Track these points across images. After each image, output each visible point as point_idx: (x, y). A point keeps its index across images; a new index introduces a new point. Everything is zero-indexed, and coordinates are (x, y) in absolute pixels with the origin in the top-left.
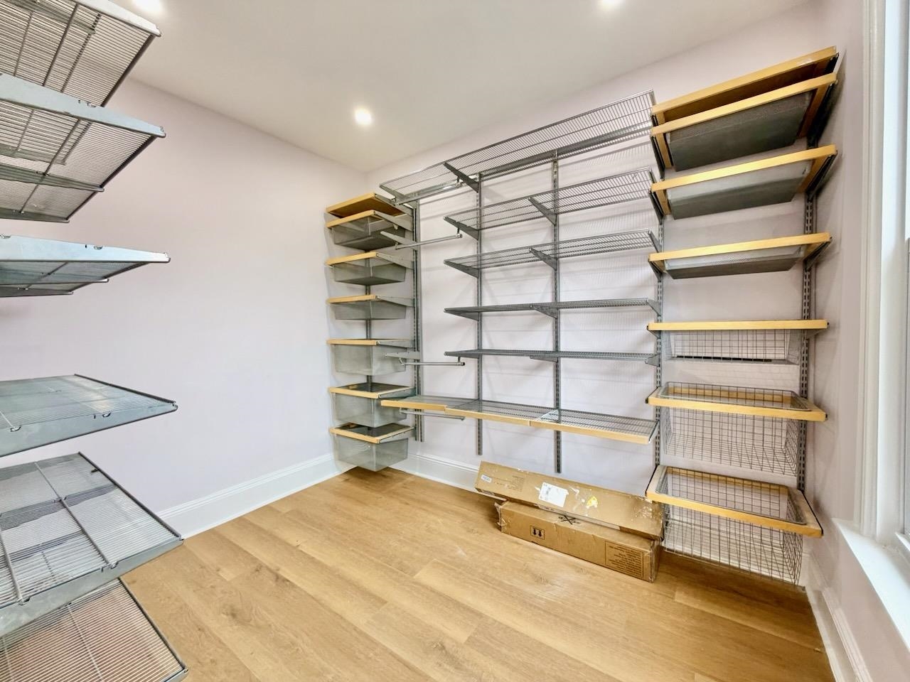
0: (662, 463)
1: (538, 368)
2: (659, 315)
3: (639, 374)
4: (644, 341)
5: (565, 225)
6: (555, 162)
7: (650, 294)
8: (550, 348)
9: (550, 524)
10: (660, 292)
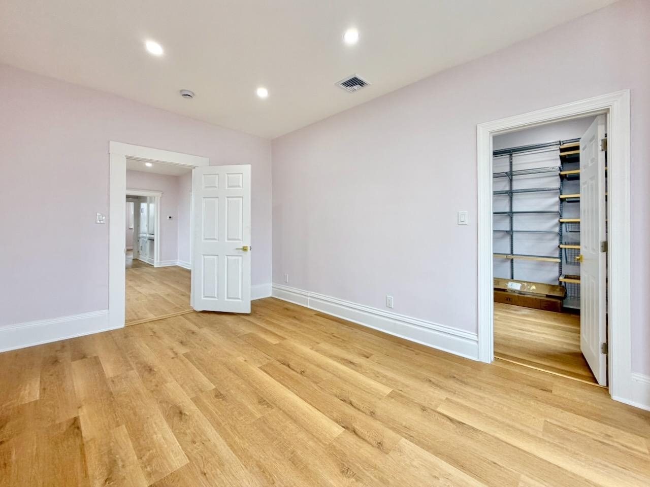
0: (563, 273)
1: (502, 238)
2: (561, 216)
3: (553, 239)
4: (555, 226)
5: (515, 180)
6: (511, 155)
7: (556, 208)
8: (508, 229)
9: (515, 296)
10: (561, 208)
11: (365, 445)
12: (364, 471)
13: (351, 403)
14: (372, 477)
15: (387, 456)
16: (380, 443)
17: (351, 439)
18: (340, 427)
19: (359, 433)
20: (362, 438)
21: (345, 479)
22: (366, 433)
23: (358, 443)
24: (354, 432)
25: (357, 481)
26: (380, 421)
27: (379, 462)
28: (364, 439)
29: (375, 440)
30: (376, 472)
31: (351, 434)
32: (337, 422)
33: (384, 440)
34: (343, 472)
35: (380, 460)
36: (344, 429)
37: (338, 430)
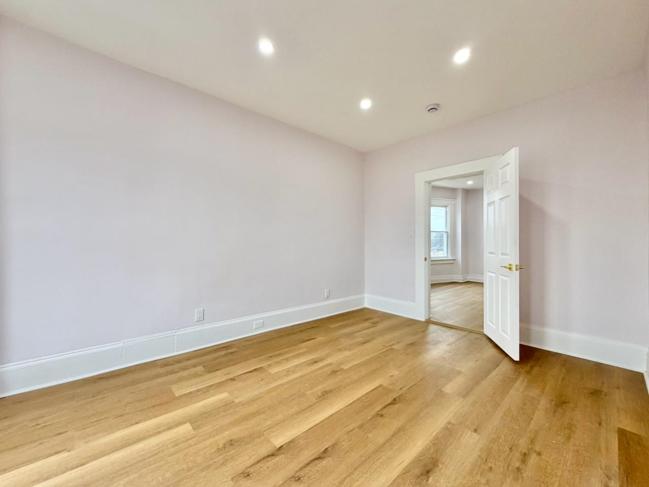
11: (252, 461)
12: (224, 456)
13: (318, 458)
14: (215, 460)
15: (230, 478)
16: (248, 475)
17: (264, 451)
18: (283, 444)
19: (269, 459)
20: (261, 460)
21: (225, 441)
22: (267, 465)
23: (256, 456)
24: (272, 455)
25: (218, 449)
26: (282, 484)
27: (227, 469)
28: (259, 462)
29: (254, 472)
30: (219, 464)
31: (270, 452)
32: (290, 442)
33: (250, 481)
34: (231, 441)
35: (229, 470)
36: (278, 447)
37: (278, 442)
